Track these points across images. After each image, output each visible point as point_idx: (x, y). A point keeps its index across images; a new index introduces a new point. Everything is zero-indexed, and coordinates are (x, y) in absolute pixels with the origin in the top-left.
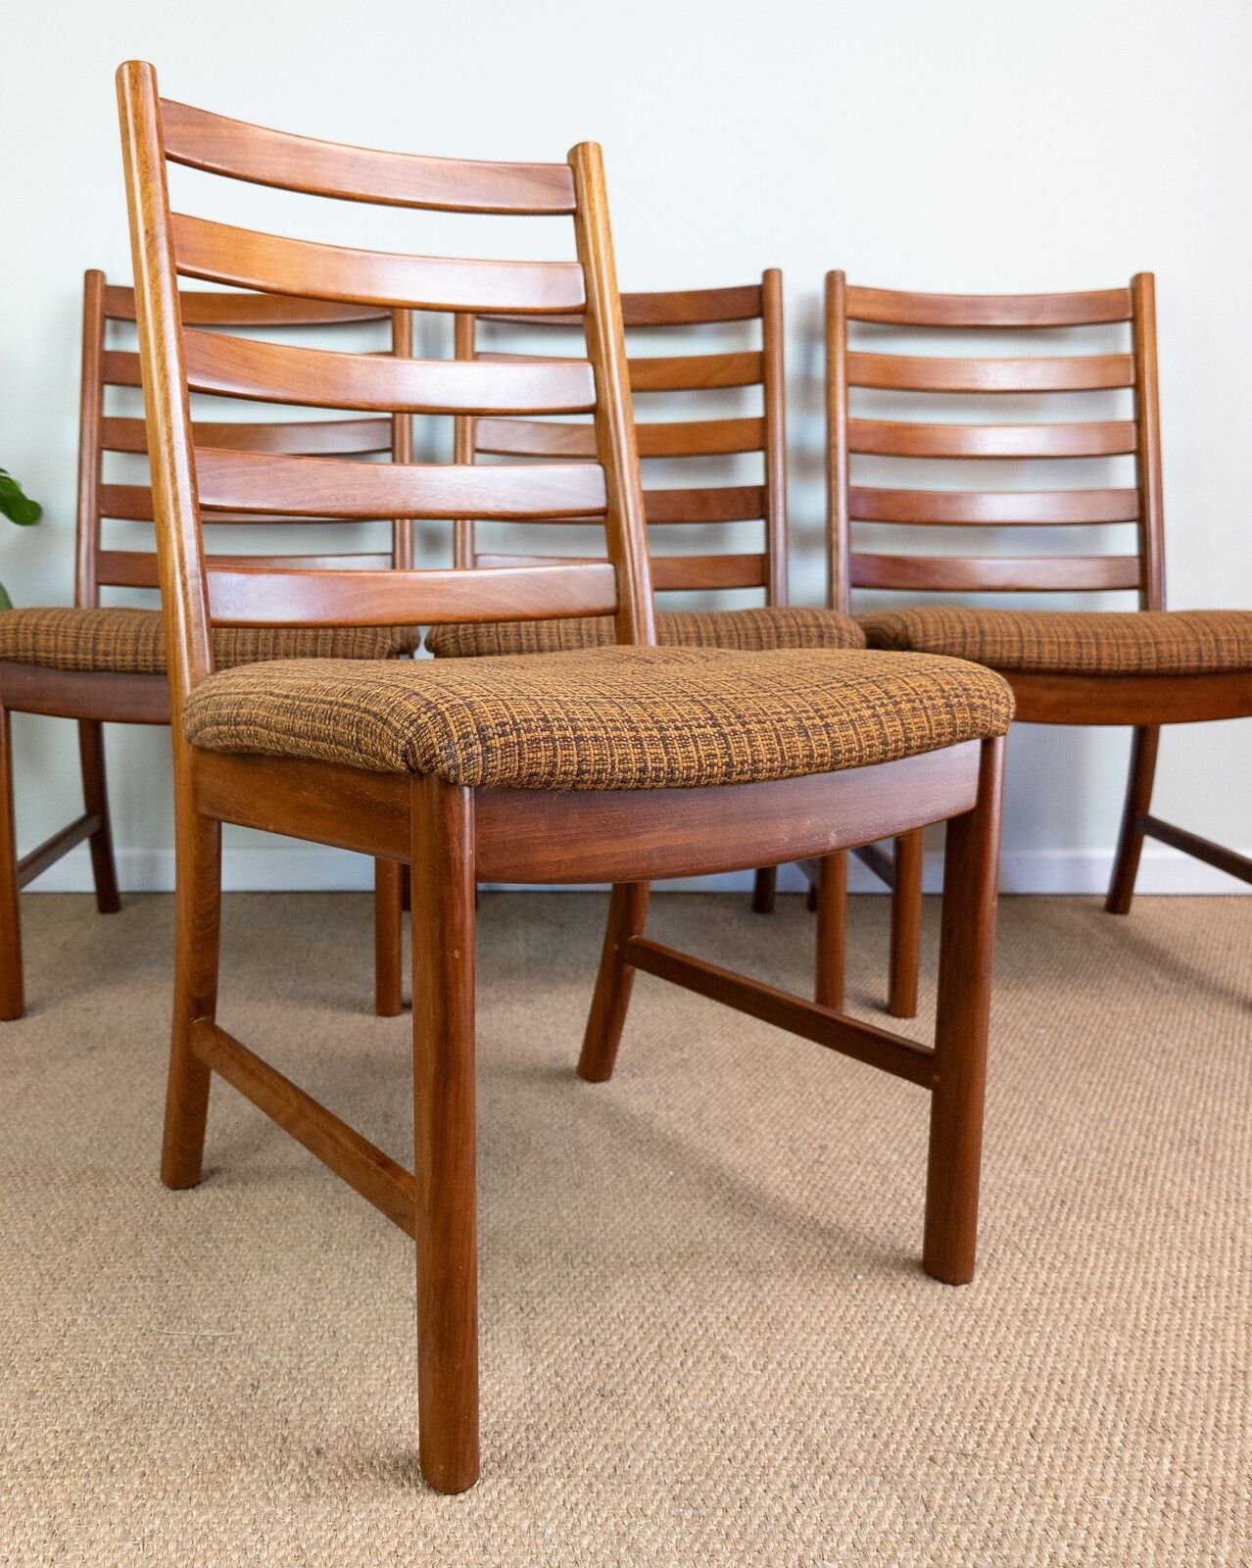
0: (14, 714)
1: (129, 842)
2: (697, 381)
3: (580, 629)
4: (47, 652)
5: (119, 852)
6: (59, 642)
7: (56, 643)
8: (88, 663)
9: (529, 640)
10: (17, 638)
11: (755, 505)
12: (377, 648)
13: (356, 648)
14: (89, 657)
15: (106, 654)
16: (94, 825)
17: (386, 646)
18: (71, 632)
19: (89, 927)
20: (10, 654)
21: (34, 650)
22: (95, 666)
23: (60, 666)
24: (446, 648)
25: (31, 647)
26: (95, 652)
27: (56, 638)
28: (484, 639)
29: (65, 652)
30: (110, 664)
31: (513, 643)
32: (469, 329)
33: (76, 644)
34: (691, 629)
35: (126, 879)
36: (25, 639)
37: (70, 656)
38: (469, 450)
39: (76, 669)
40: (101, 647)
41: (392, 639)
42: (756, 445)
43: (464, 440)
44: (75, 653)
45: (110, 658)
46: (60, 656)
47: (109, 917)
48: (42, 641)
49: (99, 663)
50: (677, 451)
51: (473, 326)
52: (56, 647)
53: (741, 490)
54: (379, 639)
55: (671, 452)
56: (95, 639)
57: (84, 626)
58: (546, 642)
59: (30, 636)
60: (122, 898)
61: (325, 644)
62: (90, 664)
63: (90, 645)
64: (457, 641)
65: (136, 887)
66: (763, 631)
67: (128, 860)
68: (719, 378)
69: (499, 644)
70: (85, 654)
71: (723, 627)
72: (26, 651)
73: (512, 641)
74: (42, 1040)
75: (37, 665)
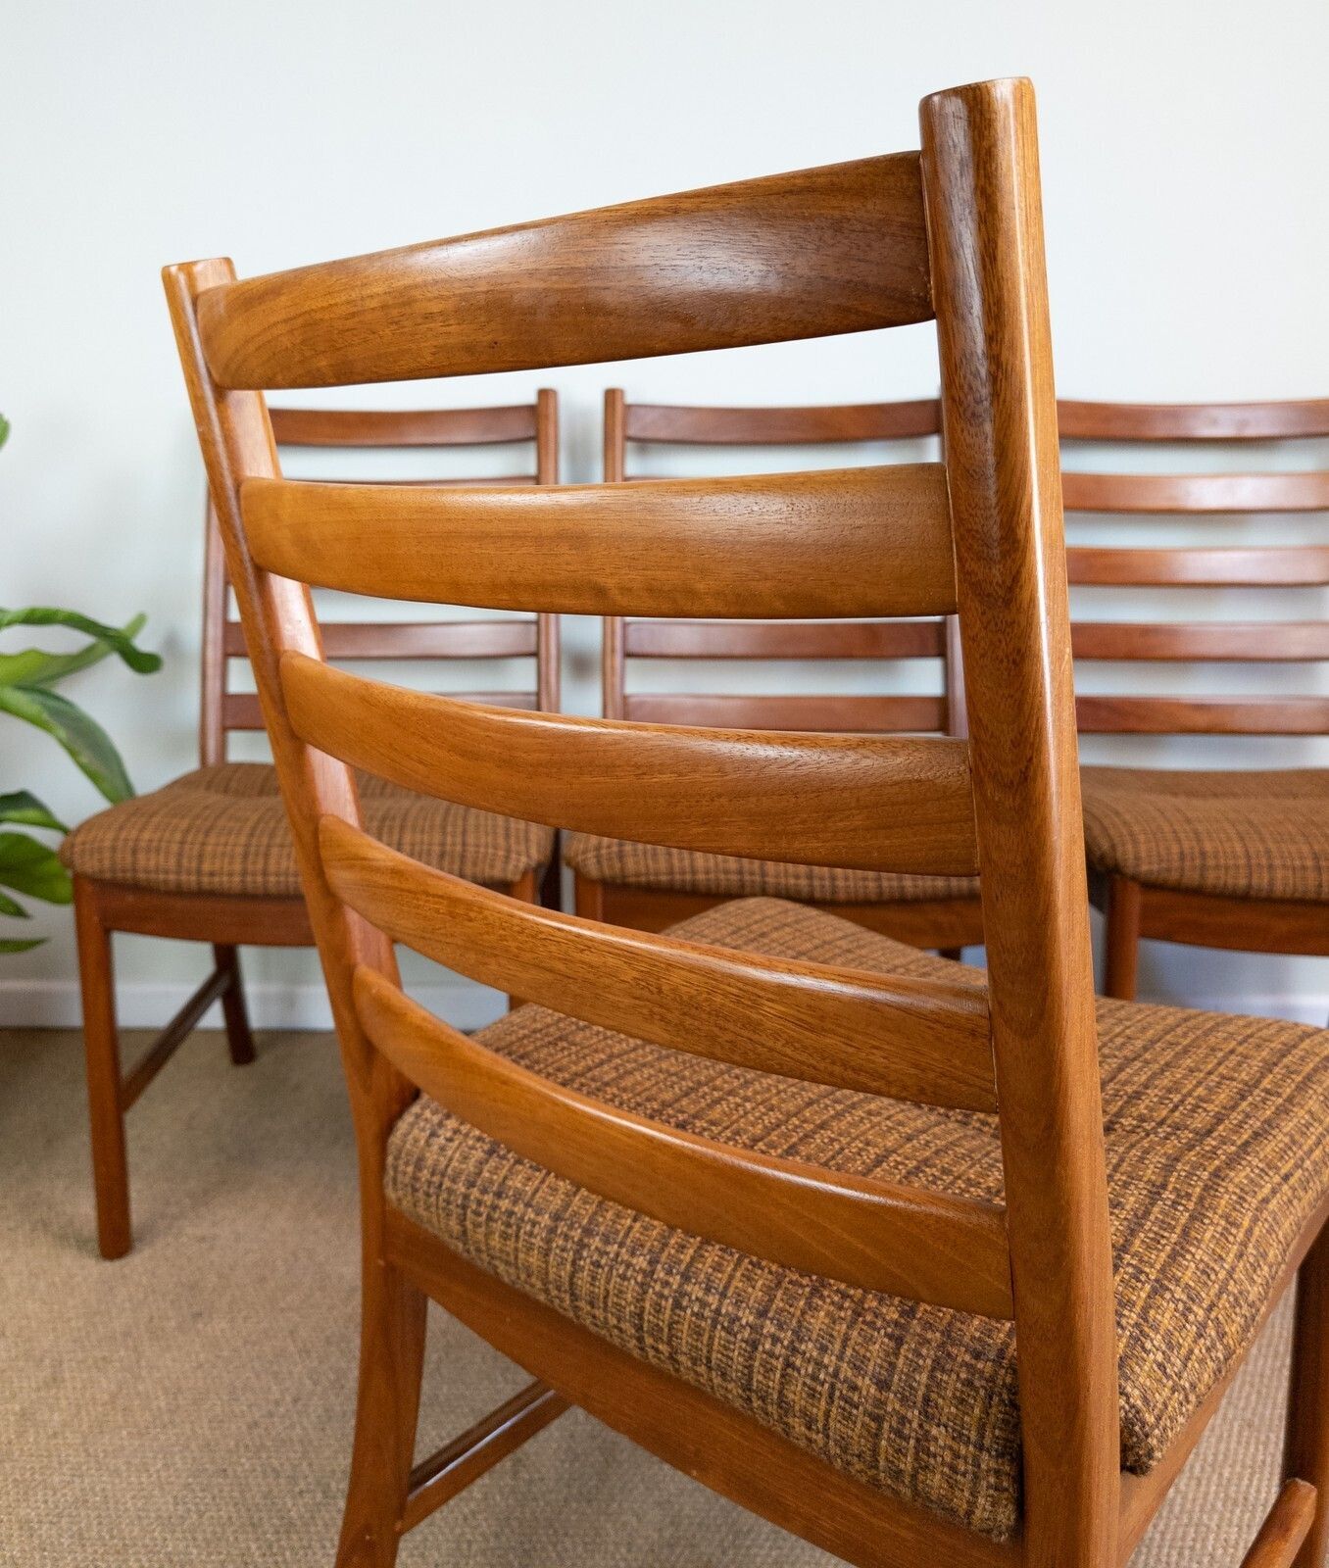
1: (265, 976)
4: (147, 873)
5: (253, 988)
6: (161, 860)
7: (157, 862)
8: (192, 885)
14: (194, 878)
15: (212, 874)
16: (224, 984)
18: (175, 847)
20: (108, 876)
21: (133, 871)
22: (199, 888)
23: (162, 889)
25: (130, 867)
26: (199, 872)
27: (157, 856)
29: (167, 872)
30: (216, 887)
32: (620, 451)
33: (180, 864)
35: (262, 1018)
36: (124, 857)
37: (173, 877)
39: (179, 892)
40: (206, 867)
41: (528, 856)
44: (178, 873)
45: (216, 879)
46: (161, 877)
47: (243, 1071)
48: (142, 860)
49: (204, 885)
51: (624, 448)
52: (157, 866)
53: (916, 626)
56: (200, 855)
57: (189, 840)
59: (130, 853)
60: (257, 1040)
62: (194, 886)
63: (194, 865)
64: (599, 862)
65: (272, 1024)
67: (263, 997)
70: (189, 875)
72: (125, 872)
74: (146, 1297)
75: (137, 887)
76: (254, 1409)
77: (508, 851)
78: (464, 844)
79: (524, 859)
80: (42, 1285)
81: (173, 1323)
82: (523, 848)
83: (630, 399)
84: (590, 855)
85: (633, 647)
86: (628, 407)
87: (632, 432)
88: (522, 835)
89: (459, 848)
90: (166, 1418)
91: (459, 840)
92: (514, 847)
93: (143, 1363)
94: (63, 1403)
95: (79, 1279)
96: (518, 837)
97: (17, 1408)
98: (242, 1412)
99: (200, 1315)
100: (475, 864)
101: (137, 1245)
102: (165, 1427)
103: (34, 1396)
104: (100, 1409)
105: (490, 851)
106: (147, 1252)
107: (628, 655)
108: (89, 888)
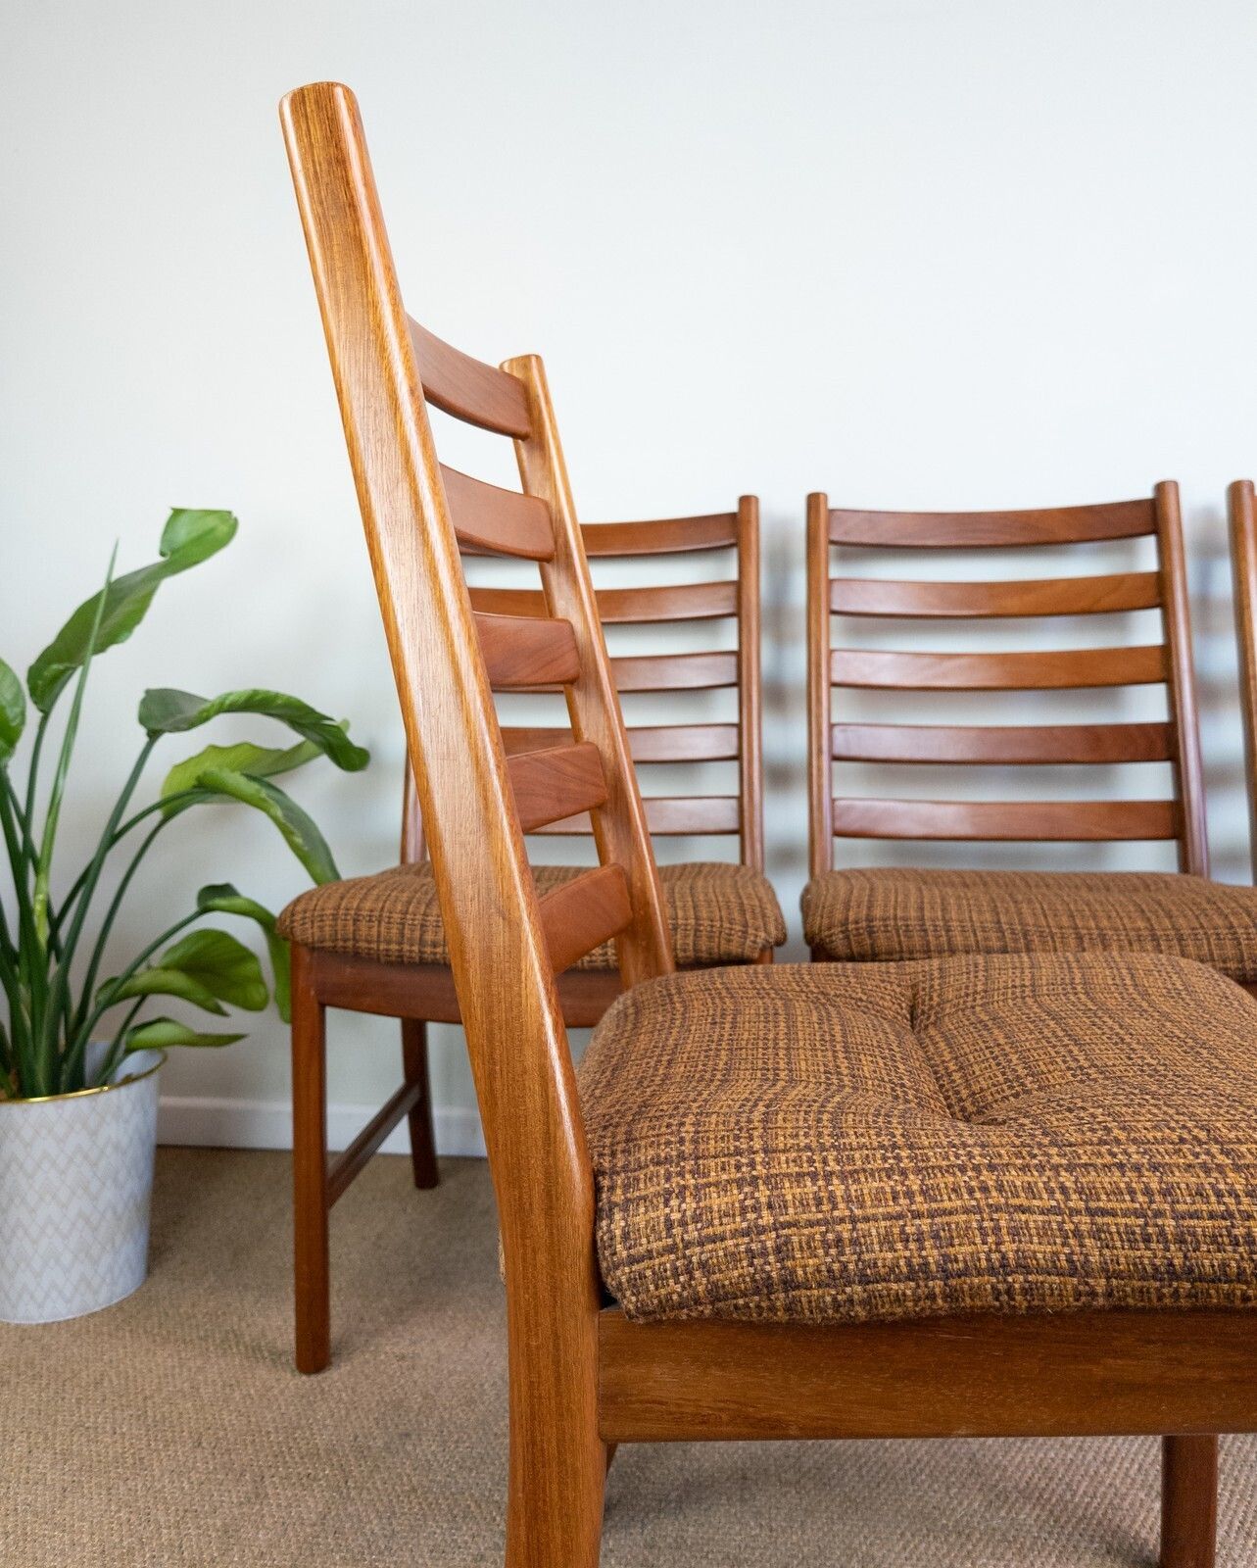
0: (330, 1011)
1: (448, 1101)
2: (1083, 604)
3: (999, 922)
4: (369, 942)
5: (438, 1112)
6: (383, 929)
7: (379, 932)
8: (414, 955)
9: (938, 937)
10: (336, 925)
11: (1160, 745)
12: (748, 942)
13: (723, 942)
14: (416, 948)
15: (435, 945)
16: (414, 1096)
17: (759, 940)
18: (396, 916)
19: (405, 1211)
20: (328, 944)
21: (354, 939)
22: (421, 958)
23: (383, 959)
24: (833, 945)
25: (351, 936)
26: (422, 942)
27: (379, 926)
28: (881, 935)
29: (389, 942)
30: (438, 956)
31: (917, 942)
32: (823, 555)
33: (402, 934)
34: (1141, 924)
35: (444, 1143)
36: (345, 926)
37: (394, 947)
38: (824, 685)
39: (400, 963)
40: (429, 937)
41: (766, 931)
42: (1158, 677)
43: (819, 675)
44: (400, 943)
45: (439, 950)
46: (382, 946)
47: (426, 1194)
48: (363, 932)
49: (426, 956)
50: (1062, 682)
51: (827, 553)
52: (379, 936)
53: (1142, 728)
54: (751, 931)
55: (1056, 683)
56: (422, 926)
57: (411, 909)
58: (959, 940)
59: (351, 922)
60: (440, 1165)
61: (686, 936)
62: (416, 956)
63: (417, 934)
64: (847, 937)
65: (454, 1151)
66: (1240, 931)
67: (447, 1122)
68: (1106, 603)
69: (900, 943)
70: (412, 945)
71: (1181, 921)
72: (345, 940)
73: (916, 939)
74: (347, 1414)
75: (356, 956)
76: (479, 1540)
77: (746, 925)
78: (697, 918)
79: (762, 934)
80: (237, 1395)
81: (380, 1443)
82: (760, 923)
83: (832, 505)
84: (836, 930)
85: (839, 750)
86: (832, 511)
87: (835, 537)
88: (758, 910)
89: (692, 921)
90: (382, 1544)
91: (691, 913)
92: (750, 922)
93: (351, 1484)
94: (268, 1521)
95: (276, 1392)
96: (753, 912)
97: (219, 1523)
98: (466, 1543)
99: (407, 1435)
100: (710, 938)
101: (333, 1359)
102: (381, 1553)
103: (236, 1511)
104: (308, 1530)
105: (726, 925)
106: (345, 1368)
107: (836, 758)
108: (306, 957)
